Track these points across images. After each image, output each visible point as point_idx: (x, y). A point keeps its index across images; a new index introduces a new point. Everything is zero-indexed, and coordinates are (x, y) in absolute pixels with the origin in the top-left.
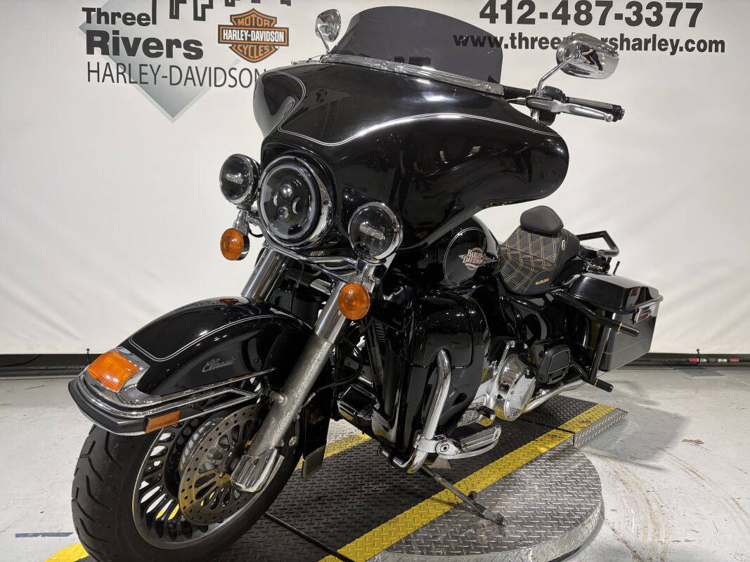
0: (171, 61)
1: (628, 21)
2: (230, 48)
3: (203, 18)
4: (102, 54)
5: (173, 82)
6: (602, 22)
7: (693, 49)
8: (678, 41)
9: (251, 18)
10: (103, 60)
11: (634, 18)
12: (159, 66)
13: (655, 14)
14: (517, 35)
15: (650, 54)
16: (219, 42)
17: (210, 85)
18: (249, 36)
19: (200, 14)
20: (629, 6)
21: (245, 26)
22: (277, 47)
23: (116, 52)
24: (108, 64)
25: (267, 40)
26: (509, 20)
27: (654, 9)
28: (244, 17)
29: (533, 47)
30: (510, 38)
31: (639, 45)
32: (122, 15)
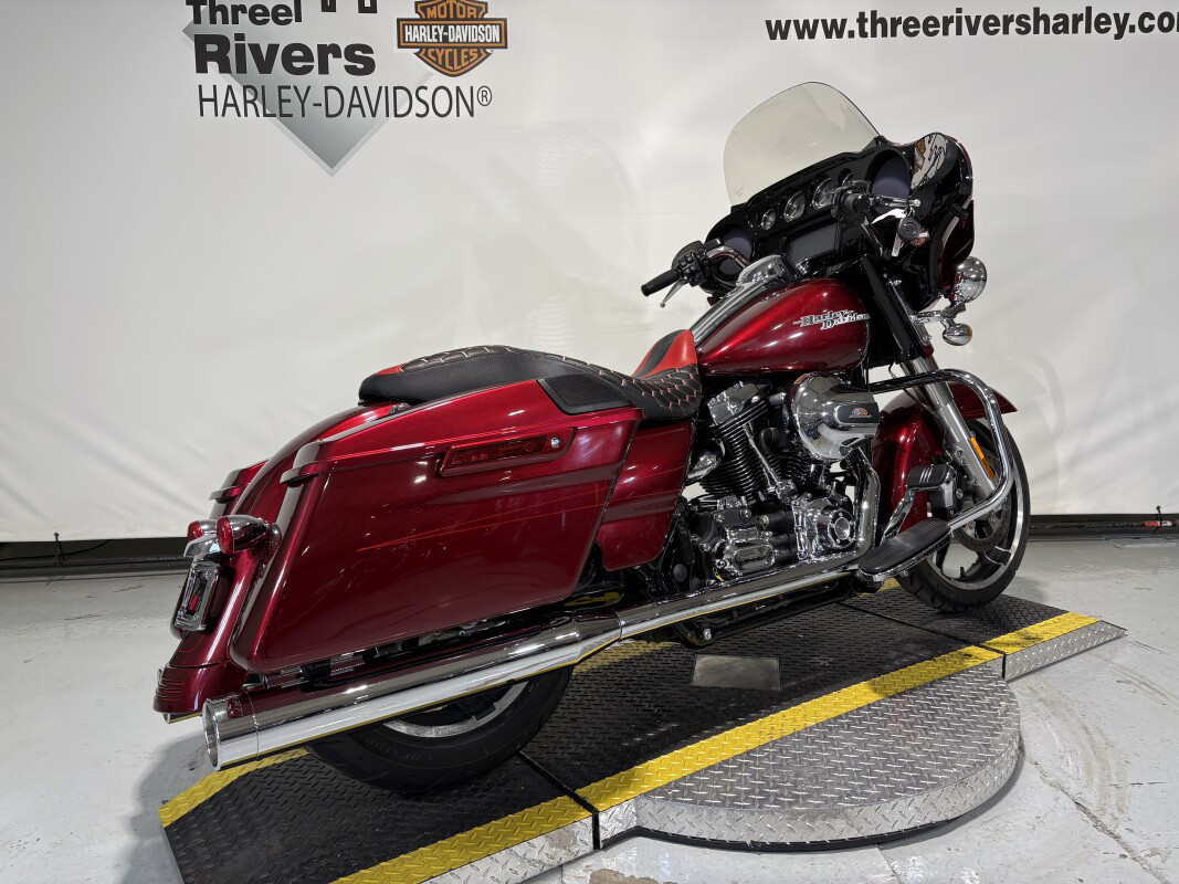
0: (326, 80)
2: (417, 54)
3: (373, 9)
4: (221, 72)
5: (330, 113)
7: (1151, 28)
8: (1127, 16)
9: (448, 6)
10: (223, 81)
12: (309, 88)
14: (868, 16)
15: (1082, 39)
16: (399, 46)
17: (388, 115)
18: (446, 34)
19: (367, 4)
21: (438, 19)
22: (489, 51)
23: (242, 68)
24: (230, 87)
25: (474, 40)
28: (437, 4)
29: (894, 34)
30: (858, 21)
31: (1064, 24)
32: (248, 9)
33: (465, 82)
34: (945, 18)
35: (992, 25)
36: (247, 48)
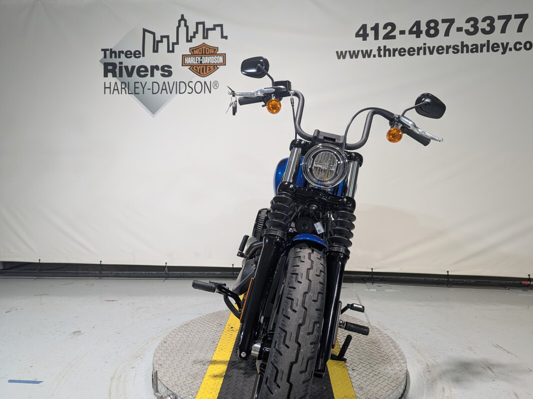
0: (153, 79)
1: (467, 32)
2: (189, 68)
3: (173, 51)
4: (113, 77)
5: (154, 92)
6: (447, 34)
7: (520, 49)
8: (508, 44)
9: (202, 49)
10: (114, 80)
11: (472, 30)
12: (146, 82)
13: (488, 25)
14: (382, 48)
15: (485, 56)
16: (182, 65)
17: (176, 93)
18: (201, 60)
19: (171, 49)
20: (468, 21)
21: (198, 54)
22: (218, 66)
23: (121, 75)
24: (116, 83)
25: (212, 62)
26: (376, 37)
27: (488, 22)
28: (198, 49)
29: (394, 55)
30: (378, 50)
31: (475, 49)
32: (124, 52)
33: (208, 79)
34: (418, 48)
35: (441, 50)
36: (123, 67)
